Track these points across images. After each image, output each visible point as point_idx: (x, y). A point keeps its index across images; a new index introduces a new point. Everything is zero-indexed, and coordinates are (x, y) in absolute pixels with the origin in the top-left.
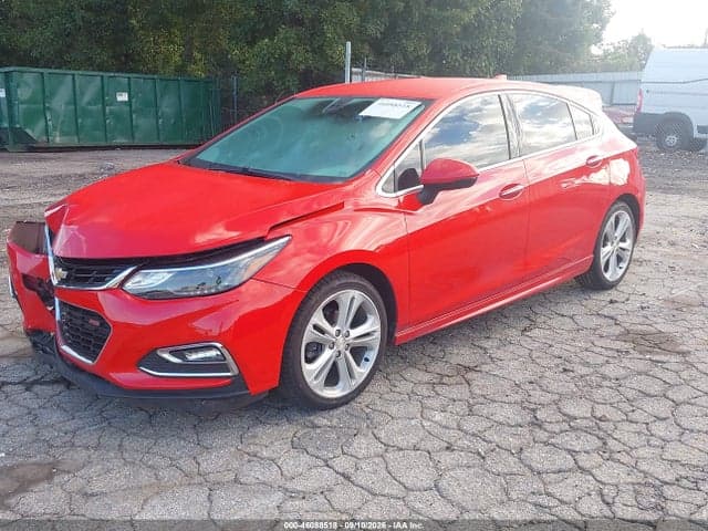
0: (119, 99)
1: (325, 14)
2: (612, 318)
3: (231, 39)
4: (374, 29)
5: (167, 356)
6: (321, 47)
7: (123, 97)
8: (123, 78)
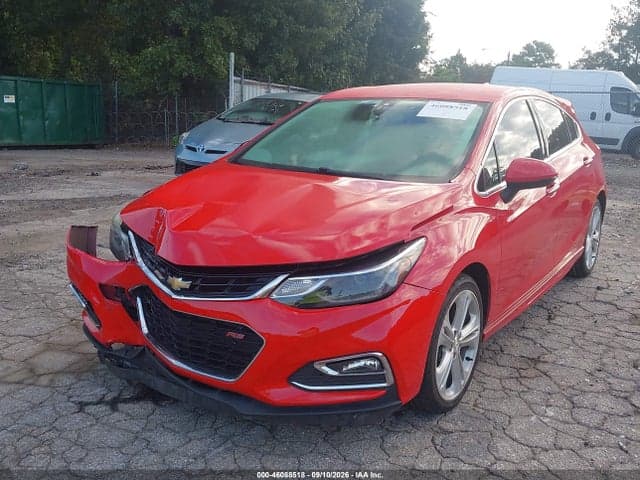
0: (6, 101)
1: (205, 26)
2: (610, 303)
3: (112, 46)
4: (250, 42)
5: (325, 369)
6: (202, 56)
7: (11, 99)
8: (9, 81)
